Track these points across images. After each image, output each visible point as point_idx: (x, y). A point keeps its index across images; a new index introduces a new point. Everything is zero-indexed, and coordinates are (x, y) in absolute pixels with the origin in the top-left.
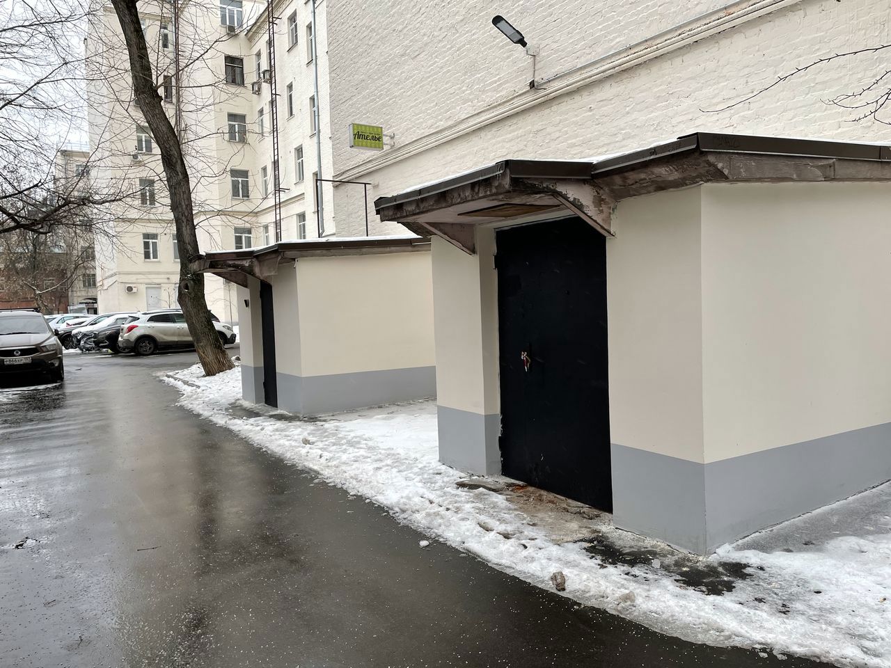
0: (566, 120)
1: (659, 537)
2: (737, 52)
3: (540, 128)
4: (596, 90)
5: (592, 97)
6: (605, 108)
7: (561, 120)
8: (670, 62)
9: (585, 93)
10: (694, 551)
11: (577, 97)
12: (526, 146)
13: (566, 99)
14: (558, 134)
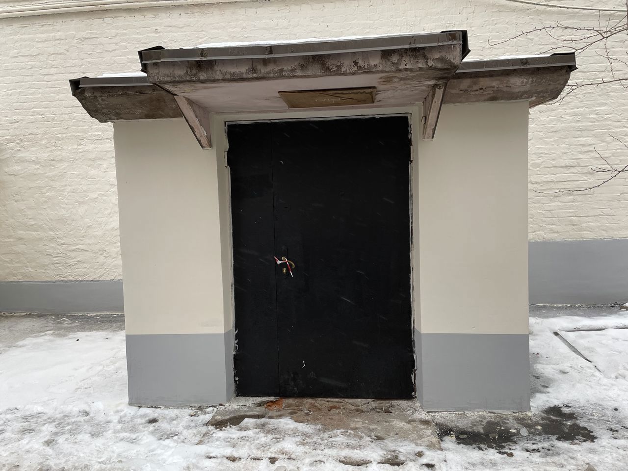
0: (125, 34)
1: (479, 408)
2: (306, 18)
3: (89, 36)
4: (162, 15)
5: (157, 21)
6: (175, 34)
7: (118, 34)
8: (243, 10)
9: (149, 15)
10: (517, 409)
11: (138, 16)
12: (67, 51)
13: (124, 14)
14: (113, 47)
